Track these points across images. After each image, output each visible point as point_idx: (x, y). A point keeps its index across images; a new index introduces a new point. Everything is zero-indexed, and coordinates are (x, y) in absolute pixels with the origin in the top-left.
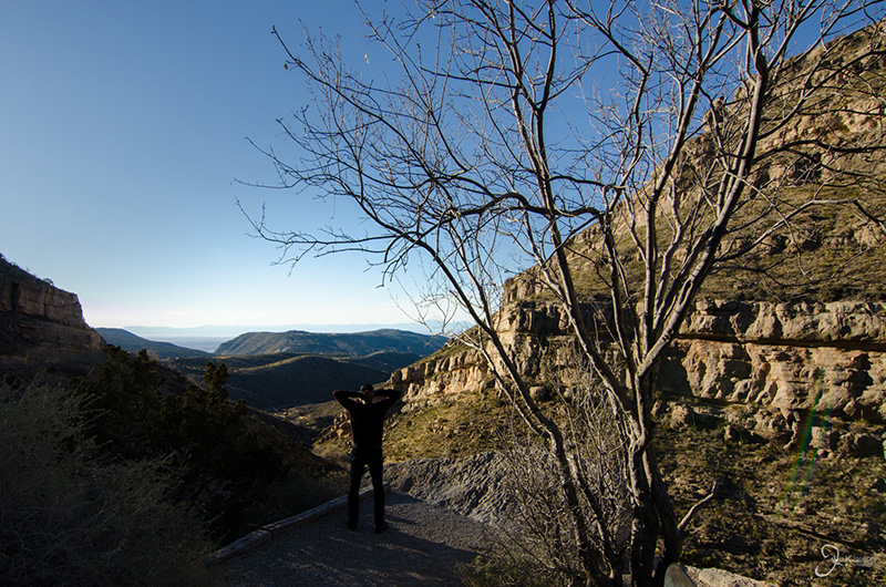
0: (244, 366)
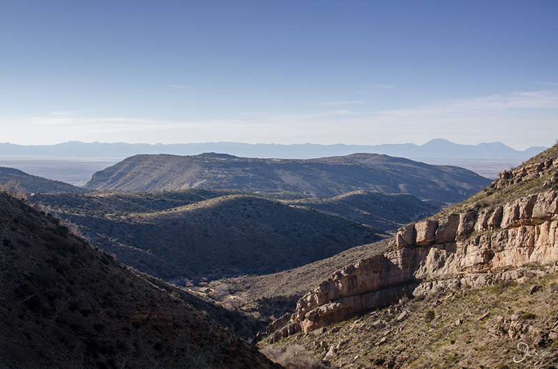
0: (136, 210)
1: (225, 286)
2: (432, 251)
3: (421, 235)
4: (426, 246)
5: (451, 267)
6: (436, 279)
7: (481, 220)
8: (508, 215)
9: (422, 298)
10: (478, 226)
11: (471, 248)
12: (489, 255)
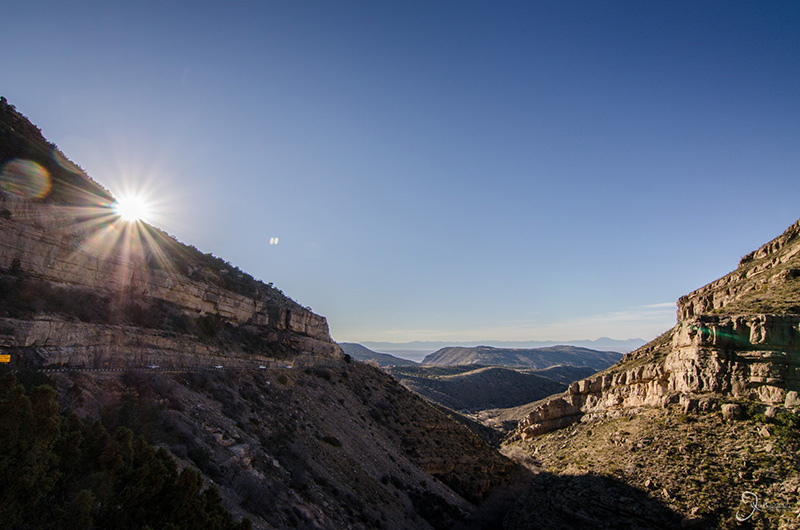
0: (443, 374)
1: (487, 414)
2: (589, 397)
3: (582, 388)
4: (586, 394)
5: (600, 406)
6: (593, 413)
7: (614, 380)
8: (629, 377)
9: (585, 423)
10: (613, 384)
11: (610, 395)
12: (621, 400)
